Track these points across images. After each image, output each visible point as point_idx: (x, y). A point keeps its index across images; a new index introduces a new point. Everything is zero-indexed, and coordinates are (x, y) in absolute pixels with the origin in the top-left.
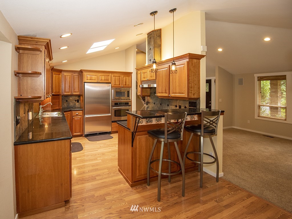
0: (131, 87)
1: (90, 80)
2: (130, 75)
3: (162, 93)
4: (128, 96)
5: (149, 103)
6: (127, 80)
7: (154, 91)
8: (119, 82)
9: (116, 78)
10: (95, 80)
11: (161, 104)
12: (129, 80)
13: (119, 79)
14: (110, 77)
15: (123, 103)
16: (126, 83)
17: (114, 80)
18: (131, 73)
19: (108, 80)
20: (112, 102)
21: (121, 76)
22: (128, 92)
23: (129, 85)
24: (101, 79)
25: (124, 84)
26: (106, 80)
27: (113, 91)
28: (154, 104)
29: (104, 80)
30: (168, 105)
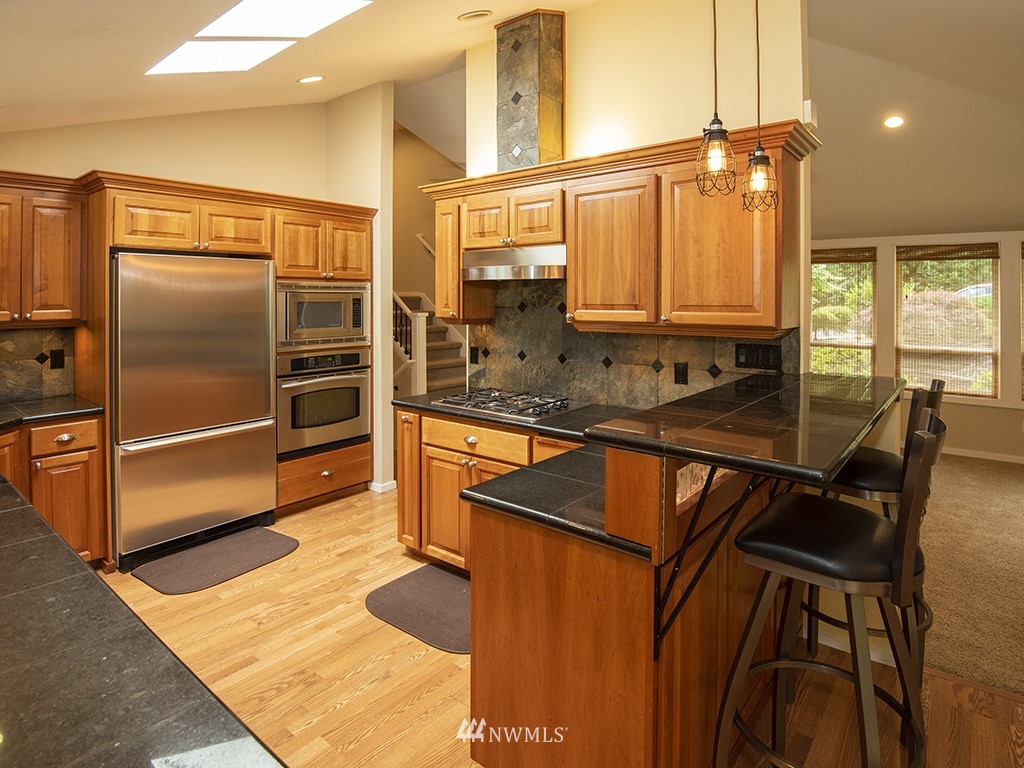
0: (371, 280)
1: (152, 233)
2: (361, 222)
3: (612, 307)
4: (357, 322)
5: (486, 353)
6: (352, 247)
7: (519, 299)
8: (312, 253)
9: (297, 232)
10: (181, 235)
11: (562, 359)
12: (359, 245)
13: (312, 236)
14: (265, 226)
15: (333, 356)
16: (345, 258)
17: (287, 239)
18: (369, 213)
19: (257, 241)
20: (278, 354)
21: (323, 222)
22: (358, 303)
23: (360, 269)
24: (217, 232)
25: (338, 264)
26: (248, 240)
27: (282, 296)
28: (522, 356)
29: (236, 239)
30: (607, 363)
